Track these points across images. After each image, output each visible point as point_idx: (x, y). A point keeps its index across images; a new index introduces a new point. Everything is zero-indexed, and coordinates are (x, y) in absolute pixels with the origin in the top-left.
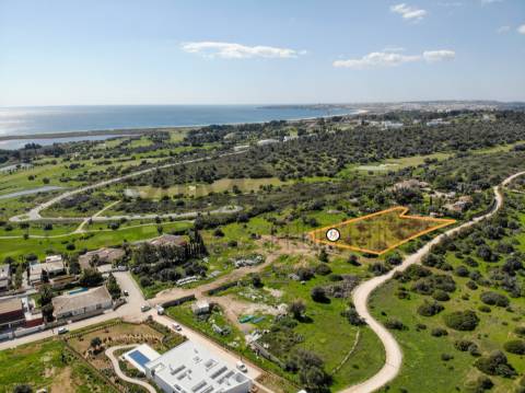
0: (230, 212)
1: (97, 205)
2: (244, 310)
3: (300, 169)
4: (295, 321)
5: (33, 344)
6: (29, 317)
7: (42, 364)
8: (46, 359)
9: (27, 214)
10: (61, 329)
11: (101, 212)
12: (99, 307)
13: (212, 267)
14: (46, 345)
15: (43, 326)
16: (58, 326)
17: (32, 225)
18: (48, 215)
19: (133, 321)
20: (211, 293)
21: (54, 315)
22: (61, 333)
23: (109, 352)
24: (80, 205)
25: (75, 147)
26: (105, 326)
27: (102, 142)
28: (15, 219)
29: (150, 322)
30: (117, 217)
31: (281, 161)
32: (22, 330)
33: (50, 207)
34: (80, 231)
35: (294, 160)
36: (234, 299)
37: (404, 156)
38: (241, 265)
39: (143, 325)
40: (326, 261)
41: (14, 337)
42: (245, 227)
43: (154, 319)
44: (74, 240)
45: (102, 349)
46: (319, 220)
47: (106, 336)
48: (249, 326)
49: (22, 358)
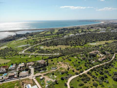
0: (56, 55)
1: (34, 51)
2: (48, 80)
3: (76, 44)
4: (55, 84)
5: (15, 81)
6: (15, 76)
7: (15, 85)
8: (16, 84)
9: (22, 52)
10: (19, 79)
11: (34, 52)
12: (26, 75)
13: (47, 69)
14: (17, 82)
15: (17, 78)
16: (19, 78)
17: (22, 55)
18: (25, 53)
19: (30, 79)
20: (44, 75)
21: (19, 76)
22: (19, 80)
23: (24, 85)
24: (31, 50)
25: (36, 33)
26: (25, 80)
27: (41, 32)
28: (20, 53)
29: (33, 80)
30: (36, 54)
31: (72, 41)
32: (14, 78)
33: (26, 50)
34: (30, 57)
35: (75, 41)
36: (48, 77)
37: (102, 41)
38: (52, 69)
39: (31, 80)
40: (68, 70)
41: (13, 80)
42: (57, 59)
43: (33, 79)
44: (28, 59)
45: (24, 84)
46: (72, 59)
47: (25, 81)
48: (47, 83)
49: (13, 84)
